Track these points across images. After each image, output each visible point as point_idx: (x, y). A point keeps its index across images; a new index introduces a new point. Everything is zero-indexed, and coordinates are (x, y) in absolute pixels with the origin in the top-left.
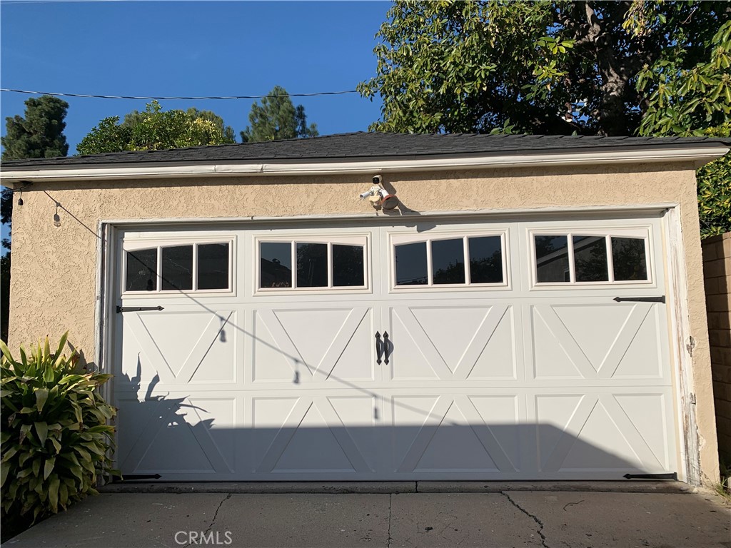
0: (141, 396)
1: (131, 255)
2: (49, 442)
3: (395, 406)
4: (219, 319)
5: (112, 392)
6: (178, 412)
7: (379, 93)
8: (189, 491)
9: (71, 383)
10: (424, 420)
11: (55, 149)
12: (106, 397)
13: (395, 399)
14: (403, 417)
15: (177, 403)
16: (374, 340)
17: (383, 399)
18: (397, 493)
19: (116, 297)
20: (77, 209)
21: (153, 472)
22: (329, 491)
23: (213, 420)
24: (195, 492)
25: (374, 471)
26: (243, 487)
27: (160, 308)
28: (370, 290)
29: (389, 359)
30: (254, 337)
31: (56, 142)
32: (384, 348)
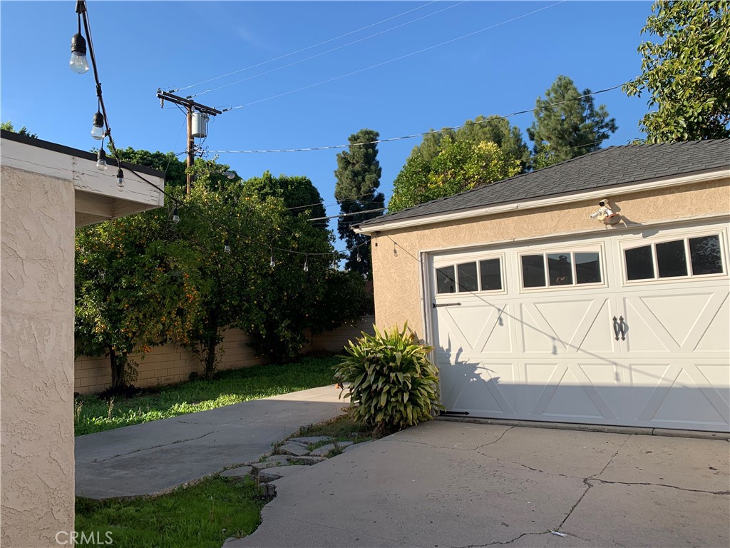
0: (452, 361)
1: (438, 270)
2: (405, 383)
3: (633, 372)
4: (497, 310)
5: (435, 358)
6: (476, 372)
7: (646, 88)
8: (487, 423)
9: (413, 350)
10: (659, 382)
11: (372, 173)
12: (432, 360)
13: (632, 367)
14: (639, 380)
15: (475, 366)
16: (611, 323)
17: (622, 366)
18: (636, 434)
19: (432, 298)
20: (406, 245)
21: (464, 411)
22: (583, 430)
23: (499, 378)
24: (490, 424)
25: (618, 418)
26: (523, 423)
27: (459, 304)
28: (606, 285)
29: (625, 336)
30: (522, 322)
31: (373, 167)
32: (620, 328)
